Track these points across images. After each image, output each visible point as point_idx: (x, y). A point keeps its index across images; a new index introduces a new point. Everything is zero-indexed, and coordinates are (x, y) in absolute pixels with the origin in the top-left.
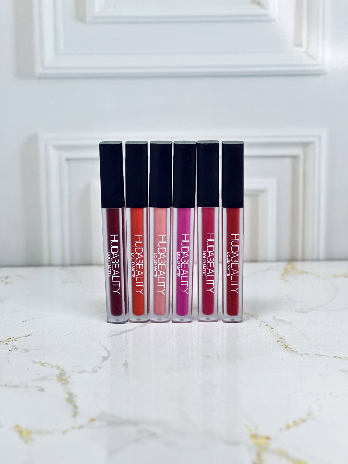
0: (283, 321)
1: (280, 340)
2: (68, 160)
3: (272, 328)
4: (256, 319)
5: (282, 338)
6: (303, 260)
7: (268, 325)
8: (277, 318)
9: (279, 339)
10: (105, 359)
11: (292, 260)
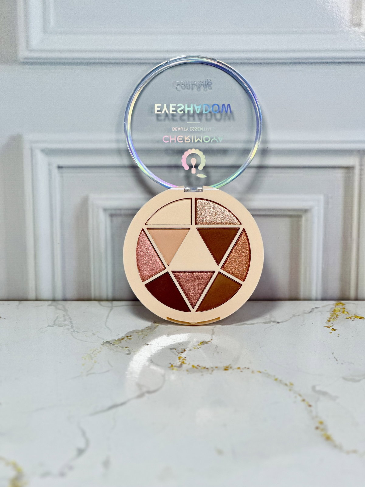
0: (324, 394)
1: (320, 427)
2: (60, 167)
3: (310, 406)
4: (290, 390)
5: (321, 423)
6: (356, 299)
7: (304, 400)
8: (318, 388)
9: (318, 424)
10: (81, 452)
11: (343, 298)
